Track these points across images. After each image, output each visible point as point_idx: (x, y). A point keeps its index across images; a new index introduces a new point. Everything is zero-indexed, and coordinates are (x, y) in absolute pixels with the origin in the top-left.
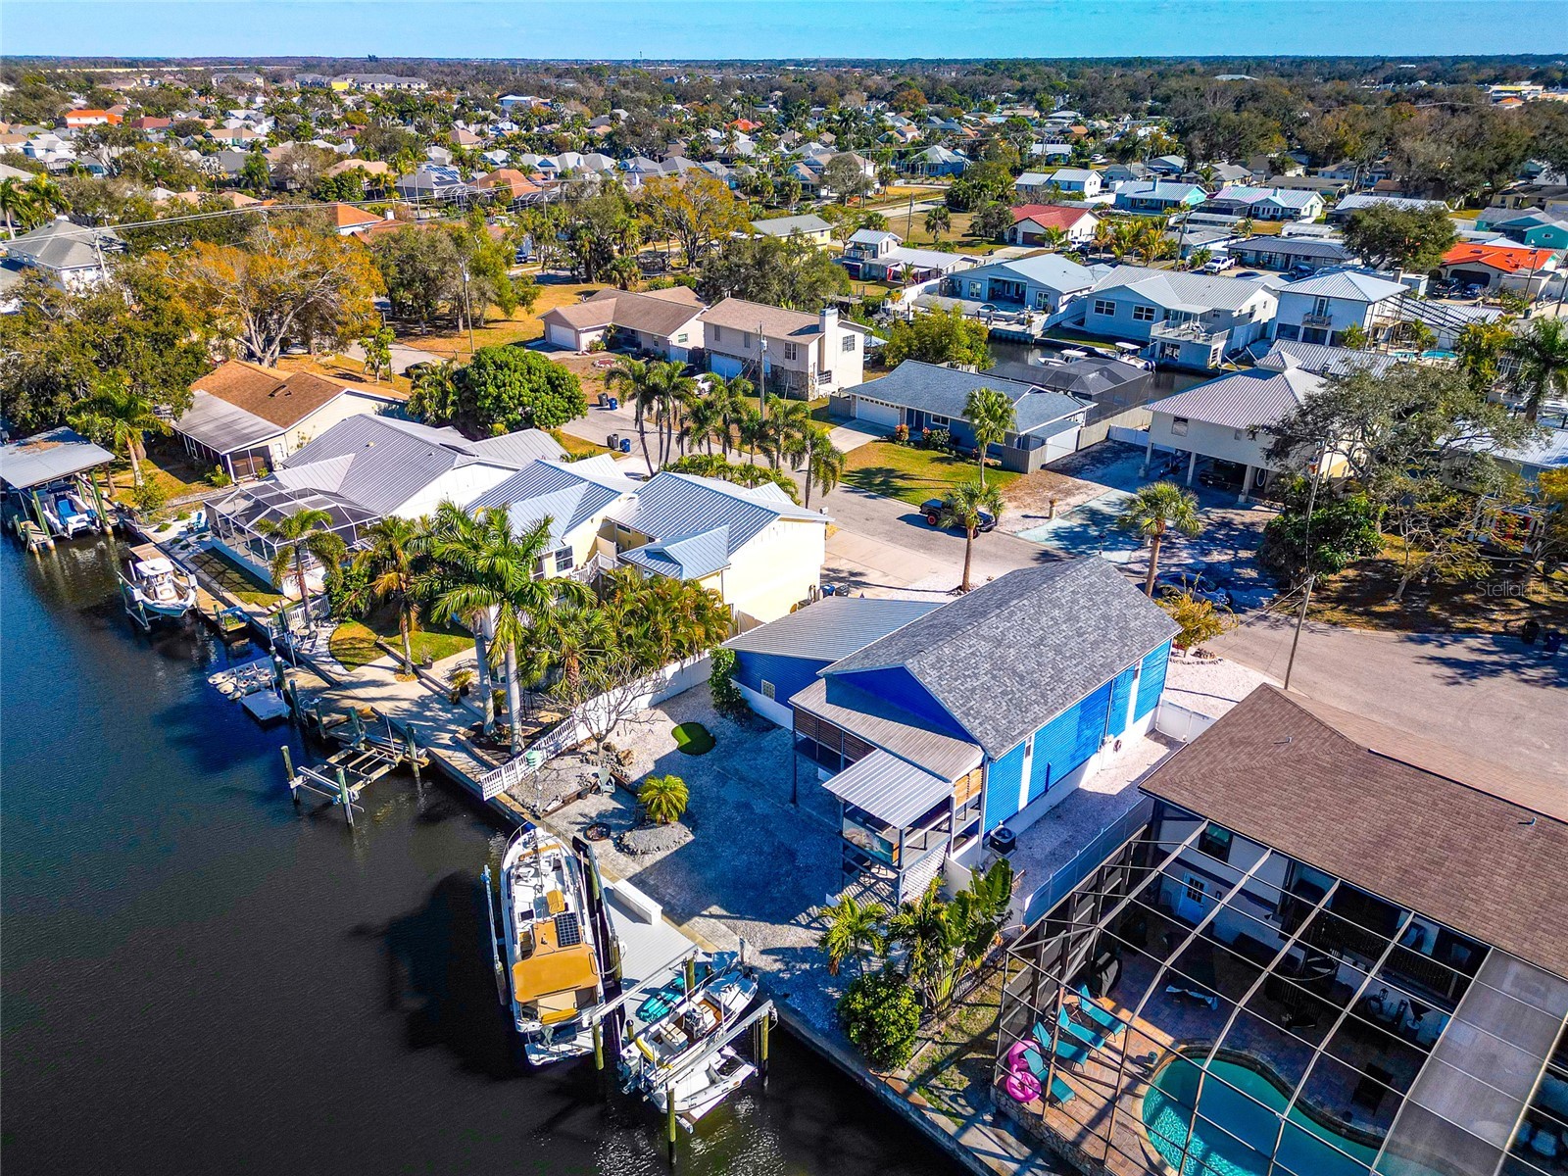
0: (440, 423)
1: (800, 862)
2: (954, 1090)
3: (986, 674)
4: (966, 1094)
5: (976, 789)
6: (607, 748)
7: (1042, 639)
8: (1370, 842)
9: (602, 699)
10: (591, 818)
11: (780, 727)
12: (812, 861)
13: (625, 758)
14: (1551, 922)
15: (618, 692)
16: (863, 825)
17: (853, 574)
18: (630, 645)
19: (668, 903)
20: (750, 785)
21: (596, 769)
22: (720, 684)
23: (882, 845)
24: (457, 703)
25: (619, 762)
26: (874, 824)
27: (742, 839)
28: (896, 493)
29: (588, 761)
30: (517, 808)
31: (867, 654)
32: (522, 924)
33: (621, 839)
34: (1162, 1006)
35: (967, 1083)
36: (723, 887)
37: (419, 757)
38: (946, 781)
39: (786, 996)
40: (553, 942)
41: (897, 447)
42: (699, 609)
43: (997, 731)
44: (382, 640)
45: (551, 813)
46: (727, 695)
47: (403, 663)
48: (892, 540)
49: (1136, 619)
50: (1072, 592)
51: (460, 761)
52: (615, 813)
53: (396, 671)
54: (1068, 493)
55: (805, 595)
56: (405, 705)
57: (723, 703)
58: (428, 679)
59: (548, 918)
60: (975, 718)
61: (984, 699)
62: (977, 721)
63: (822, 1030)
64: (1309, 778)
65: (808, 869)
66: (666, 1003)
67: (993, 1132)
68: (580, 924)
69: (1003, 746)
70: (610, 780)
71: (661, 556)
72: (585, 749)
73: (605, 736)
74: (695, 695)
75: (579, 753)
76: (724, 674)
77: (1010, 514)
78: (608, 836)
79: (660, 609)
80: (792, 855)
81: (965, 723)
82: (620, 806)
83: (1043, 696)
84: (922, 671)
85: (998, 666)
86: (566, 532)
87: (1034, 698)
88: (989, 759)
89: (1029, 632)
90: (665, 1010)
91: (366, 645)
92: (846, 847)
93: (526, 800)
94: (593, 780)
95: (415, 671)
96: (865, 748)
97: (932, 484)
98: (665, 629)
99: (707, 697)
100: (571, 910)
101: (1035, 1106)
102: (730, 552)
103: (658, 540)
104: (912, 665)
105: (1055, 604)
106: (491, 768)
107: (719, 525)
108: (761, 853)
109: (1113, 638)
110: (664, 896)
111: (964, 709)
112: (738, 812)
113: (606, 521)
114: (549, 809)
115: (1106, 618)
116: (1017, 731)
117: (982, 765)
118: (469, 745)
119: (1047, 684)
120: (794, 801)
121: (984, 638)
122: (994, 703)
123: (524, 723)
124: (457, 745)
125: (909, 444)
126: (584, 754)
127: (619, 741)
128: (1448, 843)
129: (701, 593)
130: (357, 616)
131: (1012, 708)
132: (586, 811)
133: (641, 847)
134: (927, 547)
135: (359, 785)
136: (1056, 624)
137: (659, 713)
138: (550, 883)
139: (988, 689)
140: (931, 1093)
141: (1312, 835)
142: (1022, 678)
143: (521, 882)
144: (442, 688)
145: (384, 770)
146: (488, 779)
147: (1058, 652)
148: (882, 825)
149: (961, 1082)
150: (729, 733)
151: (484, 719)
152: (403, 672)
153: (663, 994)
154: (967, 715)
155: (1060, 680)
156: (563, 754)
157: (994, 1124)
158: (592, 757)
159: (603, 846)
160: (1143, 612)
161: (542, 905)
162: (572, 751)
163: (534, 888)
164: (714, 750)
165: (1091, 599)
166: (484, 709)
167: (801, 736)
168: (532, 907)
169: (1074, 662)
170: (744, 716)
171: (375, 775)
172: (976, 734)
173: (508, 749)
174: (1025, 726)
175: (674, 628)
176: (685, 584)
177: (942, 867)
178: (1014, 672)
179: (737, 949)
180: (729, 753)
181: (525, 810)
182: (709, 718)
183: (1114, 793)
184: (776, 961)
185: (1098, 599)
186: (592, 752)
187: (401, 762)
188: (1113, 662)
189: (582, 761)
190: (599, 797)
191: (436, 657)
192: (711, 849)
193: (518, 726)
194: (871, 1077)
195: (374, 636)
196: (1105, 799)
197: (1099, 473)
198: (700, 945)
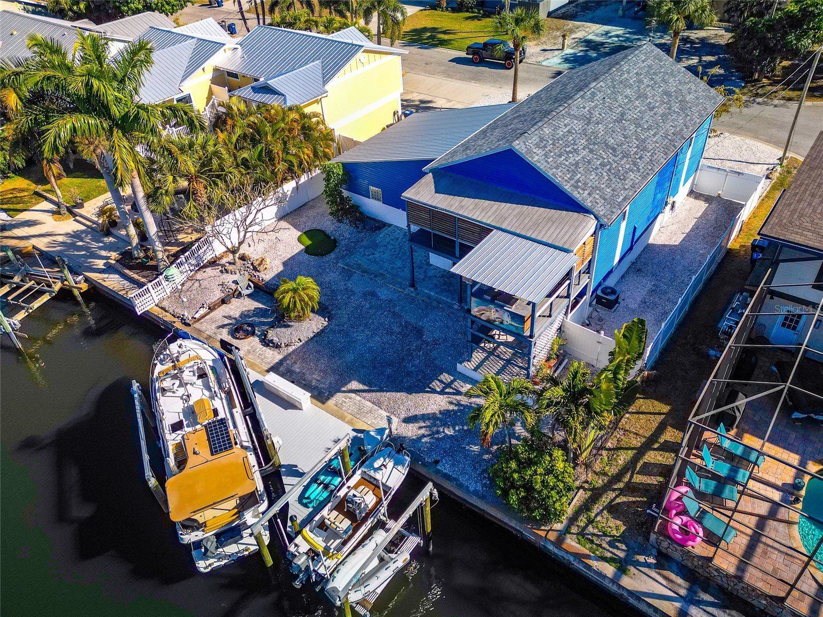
0: (78, 16)
1: (427, 337)
2: (613, 536)
3: (584, 149)
4: (623, 538)
5: (588, 256)
6: (243, 258)
7: (623, 114)
9: (229, 217)
10: (235, 319)
11: (390, 225)
12: (437, 335)
13: (259, 265)
15: (243, 209)
16: (492, 302)
17: (422, 102)
18: (247, 167)
19: (316, 388)
20: (372, 276)
21: (235, 277)
22: (333, 194)
23: (513, 319)
24: (108, 234)
25: (255, 269)
26: (503, 299)
27: (373, 323)
28: (443, 43)
29: (227, 272)
30: (168, 318)
31: (466, 147)
32: (174, 435)
33: (266, 336)
34: (788, 431)
35: (623, 528)
36: (363, 367)
37: (79, 285)
38: (567, 251)
39: (437, 462)
40: (205, 451)
41: (439, 12)
42: (307, 130)
43: (605, 199)
44: (40, 188)
45: (199, 320)
46: (340, 203)
47: (58, 204)
48: (448, 76)
49: (690, 93)
50: (637, 73)
51: (113, 282)
52: (258, 312)
53: (54, 213)
54: (572, 31)
55: (390, 120)
56: (60, 239)
57: (338, 210)
58: (81, 216)
59: (198, 427)
60: (584, 190)
61: (588, 172)
62: (586, 192)
63: (476, 493)
65: (435, 342)
66: (326, 487)
67: (659, 574)
68: (231, 427)
69: (613, 212)
70: (249, 285)
71: (267, 89)
72: (224, 261)
73: (239, 248)
74: (313, 207)
75: (218, 265)
76: (336, 185)
77: (532, 48)
78: (253, 334)
79: (268, 128)
80: (419, 332)
81: (576, 195)
82: (261, 306)
83: (635, 164)
84: (529, 151)
85: (592, 141)
86: (182, 81)
87: (628, 166)
88: (601, 225)
89: (611, 109)
90: (325, 494)
91: (26, 194)
92: (473, 322)
93: (176, 311)
94: (234, 286)
95: (69, 210)
96: (483, 231)
97: (470, 35)
98: (277, 148)
99: (325, 208)
100: (221, 415)
101: (699, 547)
102: (325, 82)
103: (262, 79)
104: (519, 146)
105: (625, 84)
106: (140, 285)
107: (313, 61)
108: (392, 333)
109: (677, 110)
110: (311, 381)
111: (572, 182)
112: (365, 300)
113: (216, 70)
114: (197, 316)
115: (666, 93)
116: (621, 198)
117: (595, 233)
118: (119, 267)
119: (636, 153)
120: (413, 285)
121: (576, 117)
122: (597, 175)
123: (165, 244)
124: (109, 269)
125: (447, 10)
126: (223, 266)
127: (253, 251)
129: (304, 116)
130: (19, 172)
131: (612, 177)
132: (232, 313)
133: (284, 341)
134: (476, 78)
135: (22, 315)
136: (630, 101)
137: (283, 224)
138: (197, 393)
139: (589, 162)
140: (592, 542)
142: (614, 150)
143: (168, 394)
144: (94, 222)
145: (45, 298)
146: (140, 295)
147: (638, 125)
148: (509, 299)
149: (617, 528)
150: (347, 235)
151: (130, 244)
152: (58, 213)
153: (322, 478)
154: (577, 187)
155: (645, 149)
156: (205, 266)
157: (659, 566)
158: (230, 268)
159: (250, 343)
160: (693, 88)
161: (191, 413)
162: (213, 263)
163: (182, 398)
164: (337, 250)
165: (652, 79)
166: (128, 235)
167: (414, 228)
168: (182, 418)
169: (652, 133)
170: (358, 219)
171: (36, 304)
172: (588, 204)
173: (155, 268)
174: (627, 192)
175: (286, 150)
176: (290, 109)
177: (560, 328)
178: (607, 145)
179: (384, 424)
180: (350, 251)
181: (176, 320)
182: (328, 224)
183: (677, 243)
184: (421, 428)
185: (658, 79)
186: (230, 263)
187: (61, 289)
188: (681, 130)
189: (221, 272)
190: (241, 300)
191: (88, 198)
192: (347, 335)
193: (158, 246)
194: (530, 533)
195: (33, 187)
196: (672, 249)
197: (590, 16)
198: (350, 423)
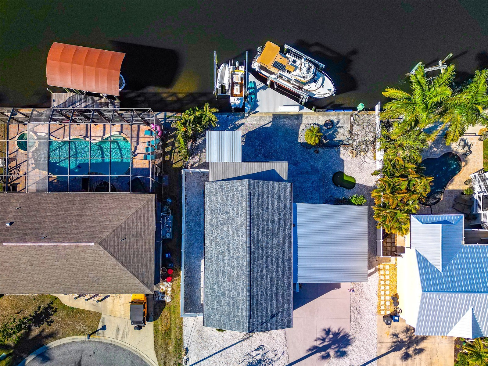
8: (85, 209)
10: (338, 128)
14: (35, 208)
25: (353, 150)
43: (212, 192)
50: (239, 293)
60: (218, 188)
61: (222, 200)
64: (108, 223)
78: (325, 126)
83: (212, 224)
85: (229, 219)
87: (213, 220)
105: (239, 278)
109: (215, 287)
115: (223, 296)
116: (208, 201)
119: (215, 232)
122: (219, 202)
128: (64, 219)
131: (215, 207)
136: (232, 267)
141: (101, 203)
192: (290, 142)
198: (261, 113)
